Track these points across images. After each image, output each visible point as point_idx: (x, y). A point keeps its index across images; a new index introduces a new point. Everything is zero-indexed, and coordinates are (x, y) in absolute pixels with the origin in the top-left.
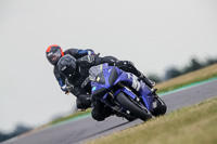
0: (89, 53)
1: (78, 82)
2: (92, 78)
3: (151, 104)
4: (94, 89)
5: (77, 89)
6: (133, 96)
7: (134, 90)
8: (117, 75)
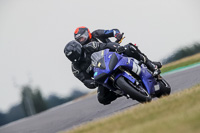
0: (115, 32)
1: (83, 67)
2: (94, 64)
3: (152, 87)
4: (96, 74)
5: (82, 74)
6: (133, 79)
7: (134, 74)
8: (117, 61)
